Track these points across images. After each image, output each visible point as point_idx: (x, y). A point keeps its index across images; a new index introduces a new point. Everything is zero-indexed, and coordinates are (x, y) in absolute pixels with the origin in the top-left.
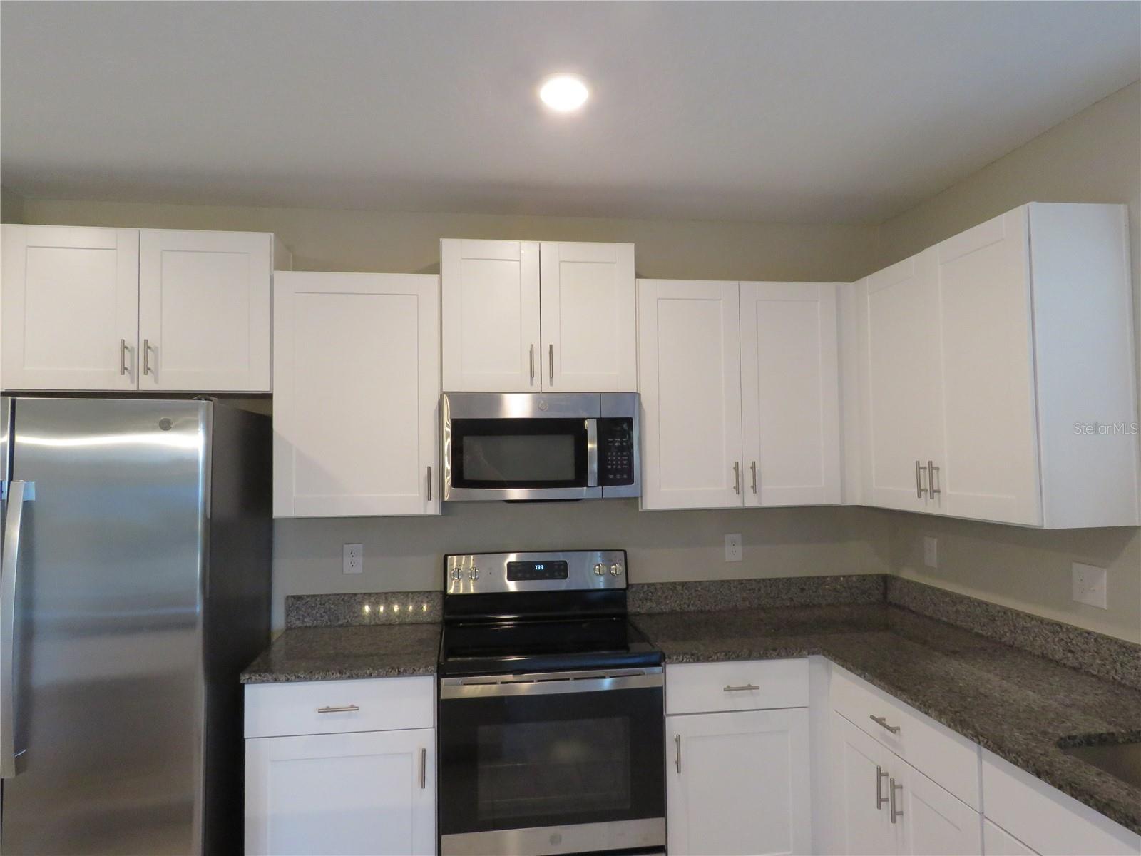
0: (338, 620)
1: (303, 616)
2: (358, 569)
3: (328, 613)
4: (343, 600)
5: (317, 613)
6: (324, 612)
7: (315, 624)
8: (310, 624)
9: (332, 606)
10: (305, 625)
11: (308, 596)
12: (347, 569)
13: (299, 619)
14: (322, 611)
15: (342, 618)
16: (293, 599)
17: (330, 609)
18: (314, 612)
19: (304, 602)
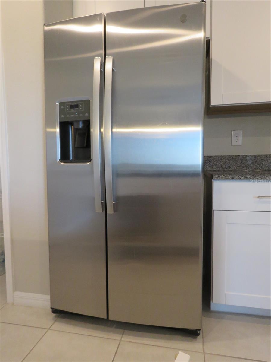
0: (230, 168)
1: (212, 165)
2: (240, 142)
3: (225, 164)
4: (232, 158)
5: (219, 164)
6: (223, 164)
7: (218, 169)
8: (216, 169)
9: (227, 161)
10: (213, 169)
11: (214, 156)
12: (234, 143)
13: (210, 167)
14: (222, 163)
15: (231, 166)
16: (207, 157)
17: (226, 162)
18: (218, 163)
19: (212, 158)
